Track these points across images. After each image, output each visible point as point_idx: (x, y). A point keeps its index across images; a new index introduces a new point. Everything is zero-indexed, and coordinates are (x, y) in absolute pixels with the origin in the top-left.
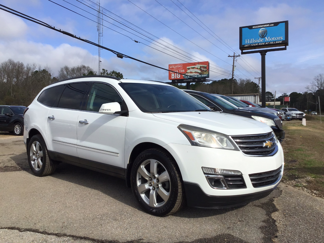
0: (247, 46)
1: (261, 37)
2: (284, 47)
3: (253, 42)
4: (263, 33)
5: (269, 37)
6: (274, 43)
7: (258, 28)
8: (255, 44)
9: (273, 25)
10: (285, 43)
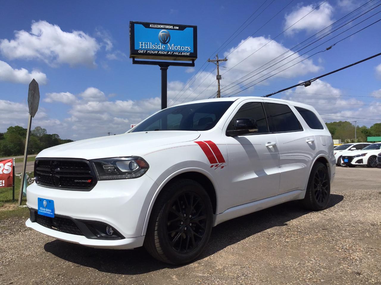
0: (142, 52)
1: (161, 42)
3: (150, 47)
7: (158, 28)
9: (178, 28)
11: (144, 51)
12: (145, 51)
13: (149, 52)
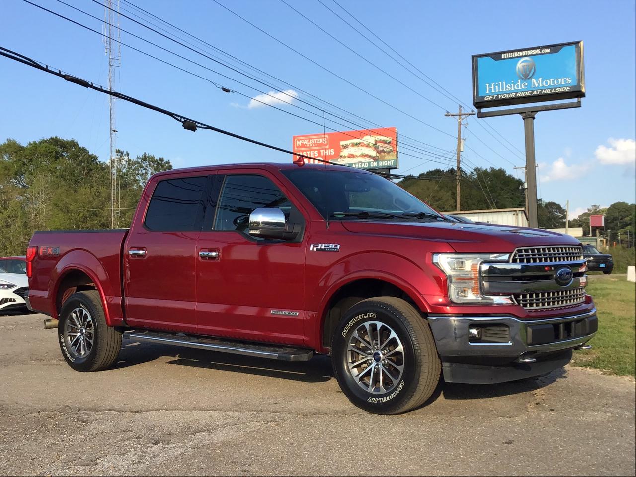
6: (551, 91)
8: (509, 94)
11: (493, 97)
12: (495, 96)
13: (501, 97)
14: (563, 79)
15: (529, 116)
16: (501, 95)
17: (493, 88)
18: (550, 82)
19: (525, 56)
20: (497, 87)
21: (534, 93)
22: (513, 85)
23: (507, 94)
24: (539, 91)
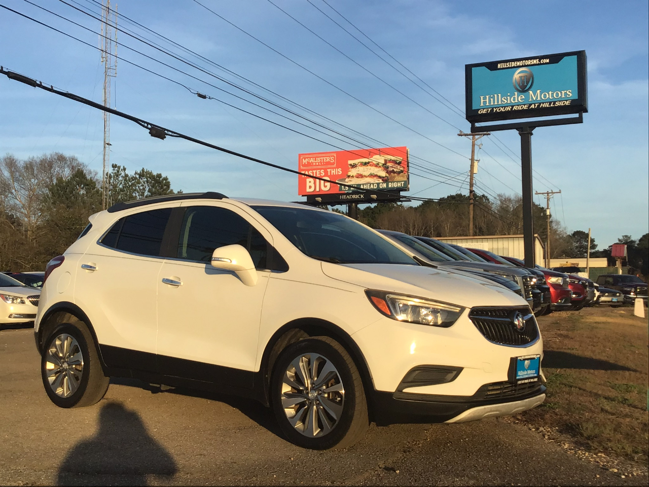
2: (576, 115)
4: (523, 82)
5: (538, 91)
10: (579, 107)
14: (563, 92)
15: (526, 132)
16: (495, 108)
17: (487, 100)
18: (549, 96)
19: (523, 66)
20: (492, 99)
21: (531, 107)
22: (509, 97)
23: (502, 107)
24: (537, 105)
